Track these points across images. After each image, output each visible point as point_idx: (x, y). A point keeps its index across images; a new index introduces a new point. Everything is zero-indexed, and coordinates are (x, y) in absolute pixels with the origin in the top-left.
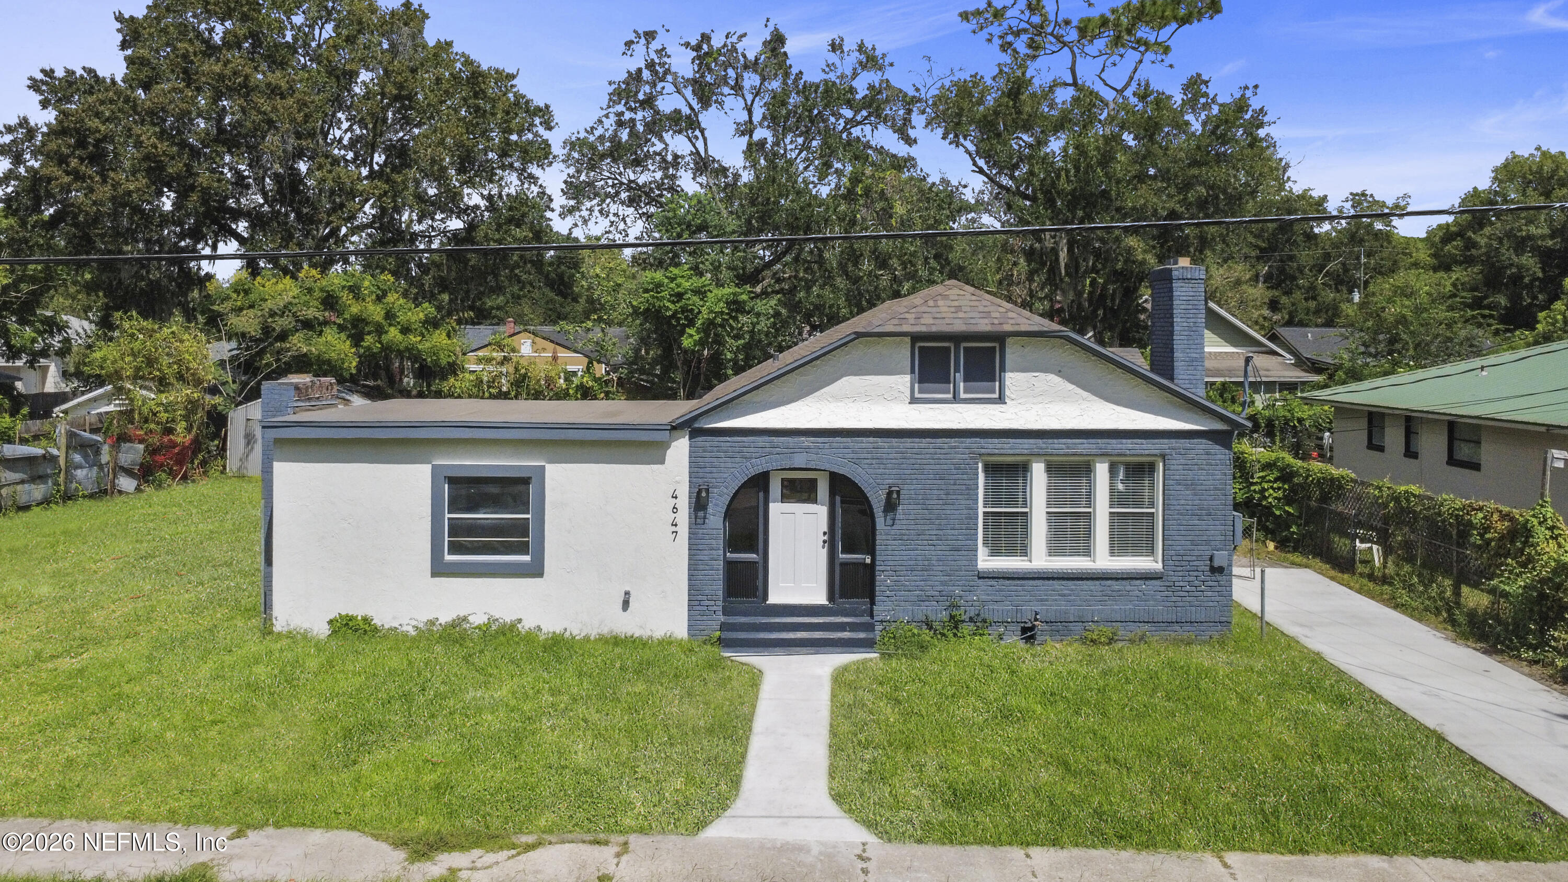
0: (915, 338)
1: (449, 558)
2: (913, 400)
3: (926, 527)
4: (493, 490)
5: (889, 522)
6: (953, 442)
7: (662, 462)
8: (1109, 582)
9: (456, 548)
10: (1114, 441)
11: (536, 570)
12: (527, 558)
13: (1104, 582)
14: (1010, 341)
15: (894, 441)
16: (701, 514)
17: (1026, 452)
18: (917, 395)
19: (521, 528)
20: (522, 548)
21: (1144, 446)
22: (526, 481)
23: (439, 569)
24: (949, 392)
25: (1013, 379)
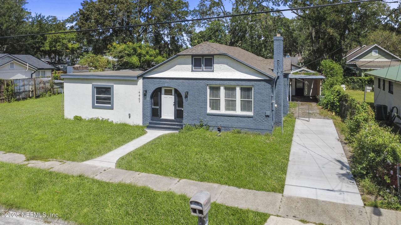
0: (193, 56)
1: (96, 105)
2: (192, 71)
3: (195, 102)
4: (104, 90)
5: (186, 100)
6: (201, 81)
7: (137, 85)
8: (239, 118)
9: (97, 103)
10: (240, 82)
11: (112, 108)
12: (110, 105)
13: (238, 118)
14: (215, 56)
15: (187, 81)
16: (145, 97)
17: (218, 84)
18: (193, 70)
19: (109, 99)
20: (109, 103)
21: (248, 83)
22: (110, 88)
23: (94, 107)
24: (201, 69)
25: (216, 66)
